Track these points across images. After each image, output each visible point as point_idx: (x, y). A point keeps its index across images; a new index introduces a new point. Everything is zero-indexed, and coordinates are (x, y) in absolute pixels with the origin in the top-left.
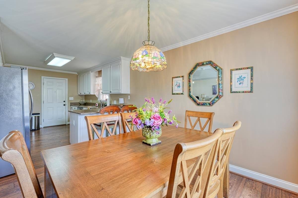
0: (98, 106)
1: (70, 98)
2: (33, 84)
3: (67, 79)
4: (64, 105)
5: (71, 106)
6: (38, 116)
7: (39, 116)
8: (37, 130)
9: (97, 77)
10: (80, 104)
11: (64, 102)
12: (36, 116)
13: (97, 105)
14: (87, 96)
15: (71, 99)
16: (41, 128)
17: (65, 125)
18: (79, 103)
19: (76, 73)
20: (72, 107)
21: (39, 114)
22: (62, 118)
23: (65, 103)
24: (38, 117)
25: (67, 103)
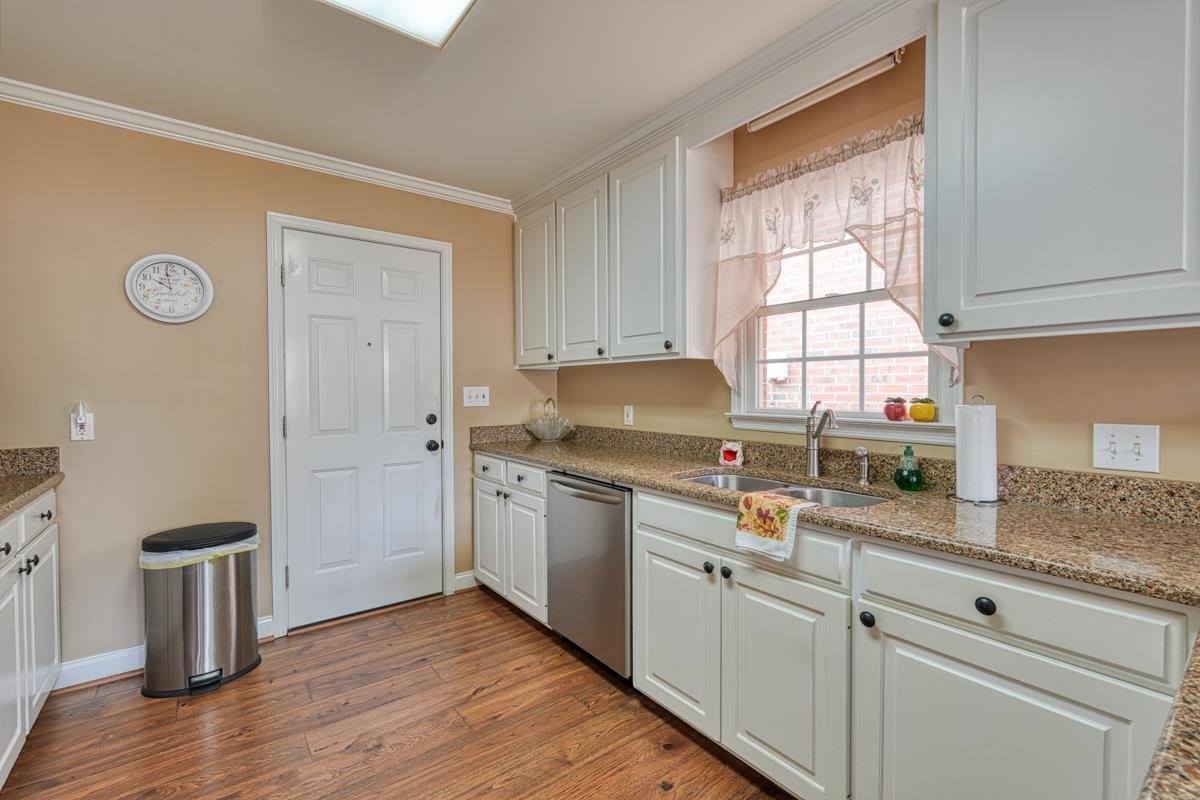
0: (744, 463)
1: (466, 390)
2: (200, 271)
3: (447, 248)
4: (432, 446)
5: (473, 449)
6: (237, 556)
7: (247, 555)
8: (231, 679)
9: (722, 197)
10: (529, 438)
11: (432, 420)
12: (224, 560)
13: (731, 454)
14: (570, 380)
15: (477, 396)
16: (271, 642)
17: (438, 598)
18: (529, 432)
19: (504, 206)
20: (482, 459)
21: (245, 531)
22: (416, 549)
23: (432, 433)
24: (244, 562)
25: (447, 431)
